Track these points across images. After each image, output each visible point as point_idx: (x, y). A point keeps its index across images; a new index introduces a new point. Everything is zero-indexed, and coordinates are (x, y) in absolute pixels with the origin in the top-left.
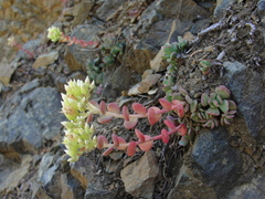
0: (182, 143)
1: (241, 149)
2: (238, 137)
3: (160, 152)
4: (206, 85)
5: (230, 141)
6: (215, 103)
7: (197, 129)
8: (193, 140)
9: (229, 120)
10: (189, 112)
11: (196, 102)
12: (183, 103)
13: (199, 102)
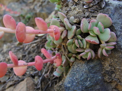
0: (56, 74)
1: (113, 85)
2: (113, 72)
3: (37, 80)
4: (87, 14)
5: (104, 76)
6: (96, 30)
7: (72, 60)
8: (67, 72)
9: (107, 51)
10: (66, 38)
11: (74, 27)
12: (61, 29)
13: (78, 28)
